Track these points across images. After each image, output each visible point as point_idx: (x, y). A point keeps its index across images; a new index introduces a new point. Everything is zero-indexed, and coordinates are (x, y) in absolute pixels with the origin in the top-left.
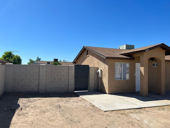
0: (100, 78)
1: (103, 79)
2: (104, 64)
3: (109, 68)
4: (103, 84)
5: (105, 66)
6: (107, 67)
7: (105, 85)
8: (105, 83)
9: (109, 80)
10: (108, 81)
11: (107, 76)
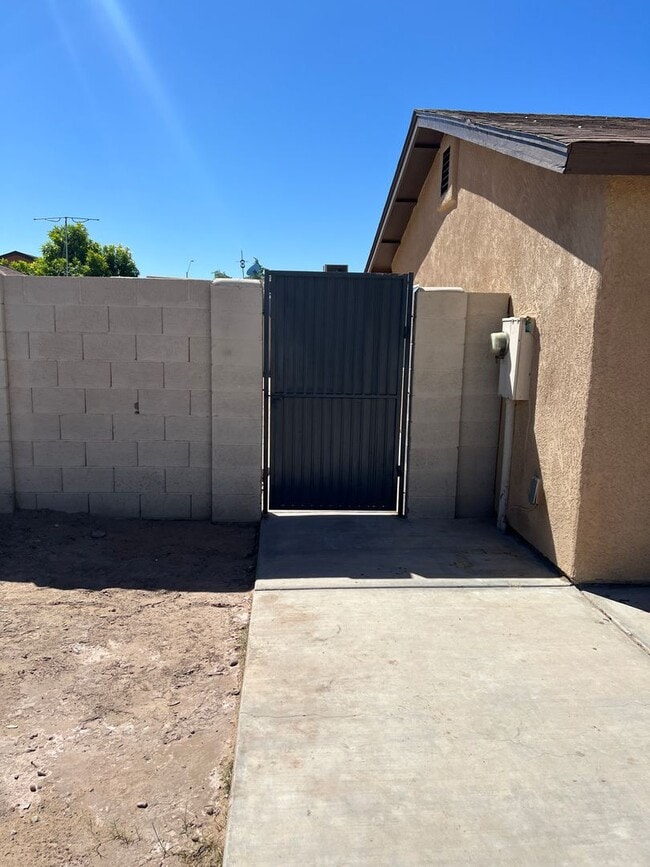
0: (517, 403)
1: (537, 416)
2: (560, 256)
3: (603, 293)
4: (537, 473)
5: (565, 273)
6: (585, 278)
7: (548, 483)
8: (555, 461)
9: (591, 433)
10: (579, 450)
11: (580, 394)
